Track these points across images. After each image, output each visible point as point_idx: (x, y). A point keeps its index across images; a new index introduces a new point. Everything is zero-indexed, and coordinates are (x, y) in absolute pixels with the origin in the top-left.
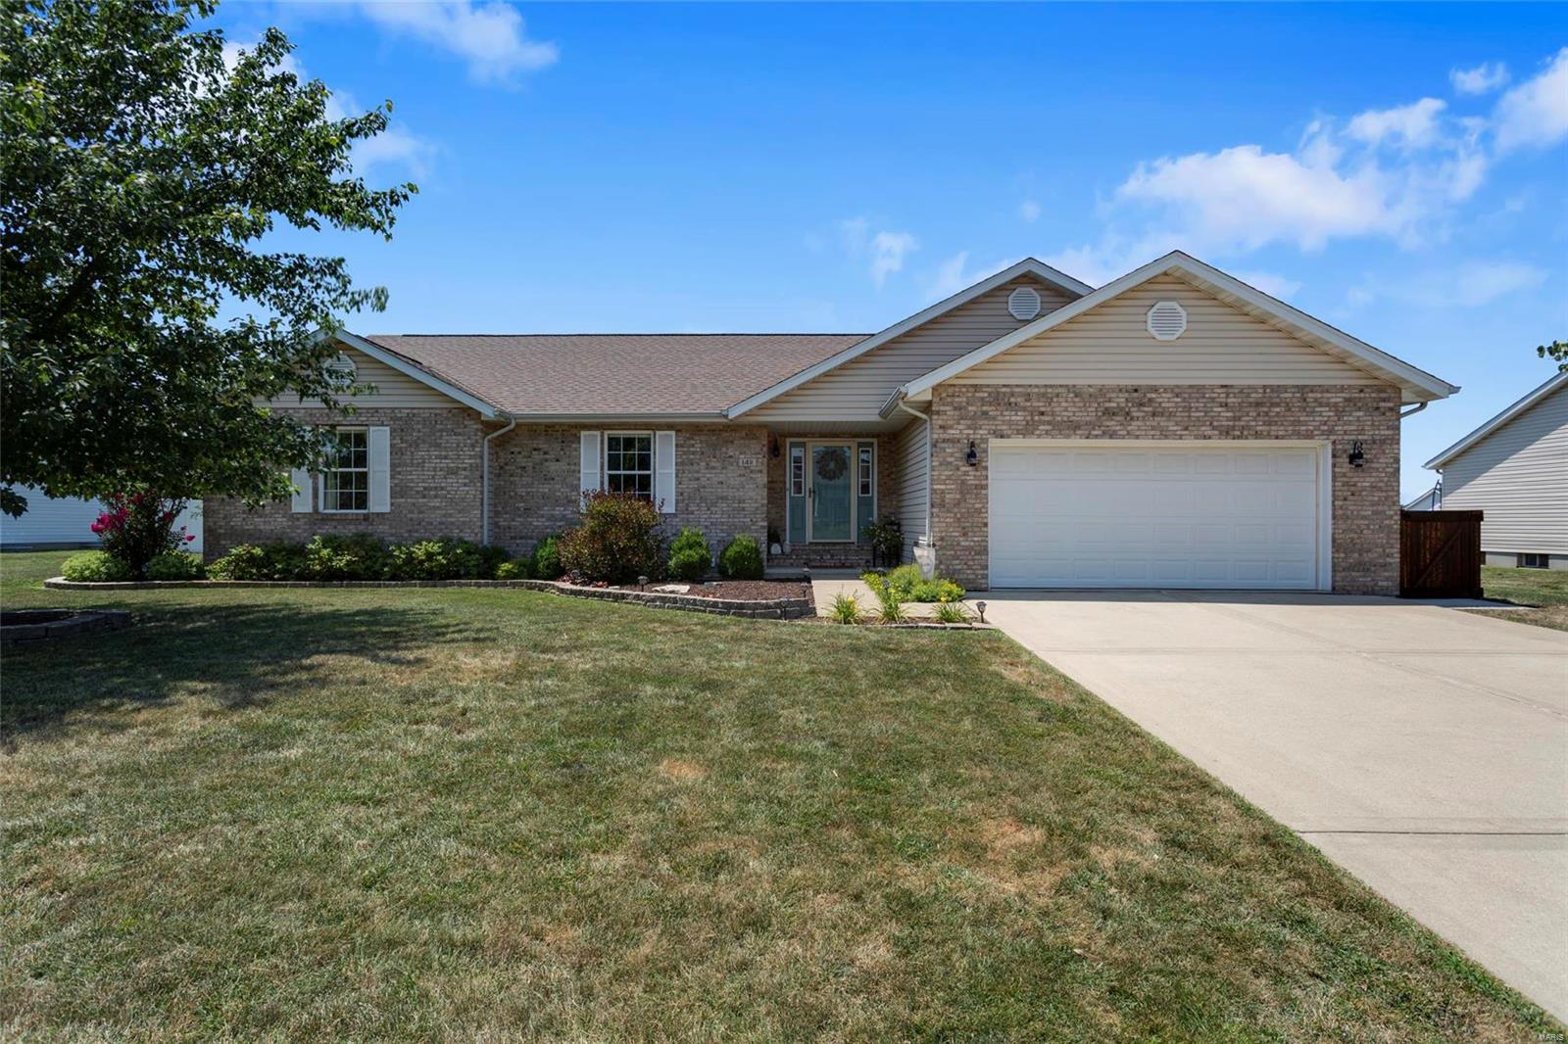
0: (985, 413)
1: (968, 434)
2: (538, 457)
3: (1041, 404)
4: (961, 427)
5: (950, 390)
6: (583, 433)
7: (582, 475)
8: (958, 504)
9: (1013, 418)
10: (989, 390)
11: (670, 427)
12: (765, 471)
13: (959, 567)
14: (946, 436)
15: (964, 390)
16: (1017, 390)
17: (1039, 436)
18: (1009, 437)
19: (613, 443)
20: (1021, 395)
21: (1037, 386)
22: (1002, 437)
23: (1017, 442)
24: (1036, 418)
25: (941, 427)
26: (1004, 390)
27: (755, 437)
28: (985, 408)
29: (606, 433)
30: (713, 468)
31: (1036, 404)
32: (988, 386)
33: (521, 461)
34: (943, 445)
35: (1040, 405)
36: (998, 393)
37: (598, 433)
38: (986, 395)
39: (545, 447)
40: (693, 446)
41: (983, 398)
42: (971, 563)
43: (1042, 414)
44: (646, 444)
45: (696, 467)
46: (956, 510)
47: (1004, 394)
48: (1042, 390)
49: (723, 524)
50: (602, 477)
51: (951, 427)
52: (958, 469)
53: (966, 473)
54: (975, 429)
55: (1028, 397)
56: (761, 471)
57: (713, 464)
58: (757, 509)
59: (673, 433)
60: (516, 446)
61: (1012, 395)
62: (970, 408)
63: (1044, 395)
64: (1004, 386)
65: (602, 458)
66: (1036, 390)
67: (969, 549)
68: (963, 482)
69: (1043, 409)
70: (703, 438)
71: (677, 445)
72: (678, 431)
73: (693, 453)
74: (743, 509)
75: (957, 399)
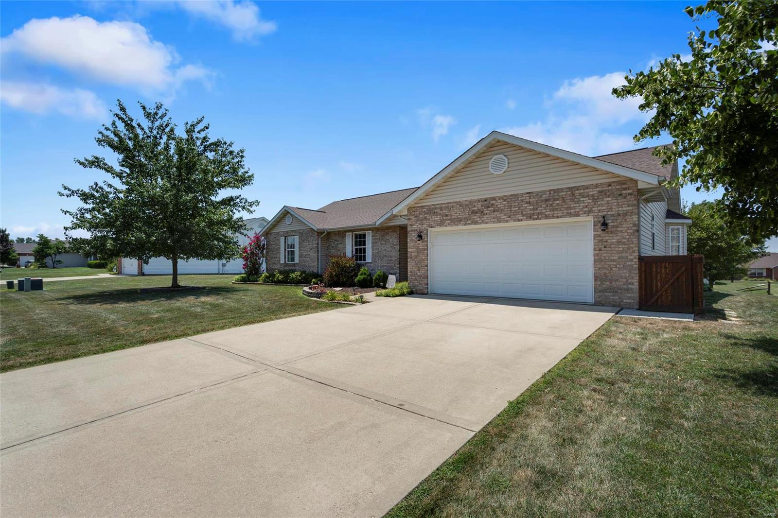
0: (426, 218)
1: (420, 227)
2: (336, 243)
3: (446, 211)
4: (417, 224)
5: (413, 209)
6: (347, 234)
7: (347, 249)
8: (416, 257)
9: (436, 219)
10: (427, 207)
11: (370, 229)
13: (417, 284)
14: (413, 229)
15: (418, 208)
16: (437, 206)
17: (446, 226)
18: (434, 227)
19: (356, 236)
20: (439, 208)
21: (445, 204)
22: (432, 227)
23: (438, 229)
24: (444, 218)
25: (411, 225)
26: (432, 207)
27: (396, 232)
28: (425, 216)
29: (354, 233)
30: (383, 244)
31: (444, 212)
32: (427, 206)
33: (333, 245)
34: (411, 232)
35: (445, 212)
36: (430, 208)
37: (351, 233)
38: (426, 210)
39: (338, 239)
40: (377, 236)
41: (425, 211)
42: (421, 282)
43: (447, 216)
44: (364, 235)
45: (377, 244)
46: (416, 260)
47: (433, 208)
48: (447, 205)
49: (385, 266)
50: (352, 249)
51: (414, 225)
52: (416, 242)
53: (419, 244)
54: (422, 225)
55: (441, 209)
56: (397, 245)
58: (396, 260)
59: (371, 232)
60: (332, 239)
61: (435, 209)
62: (420, 216)
63: (447, 207)
64: (433, 205)
65: (352, 242)
66: (444, 205)
67: (420, 276)
68: (418, 248)
69: (447, 214)
70: (380, 233)
71: (372, 236)
72: (372, 231)
73: (377, 239)
74: (392, 260)
75: (416, 213)
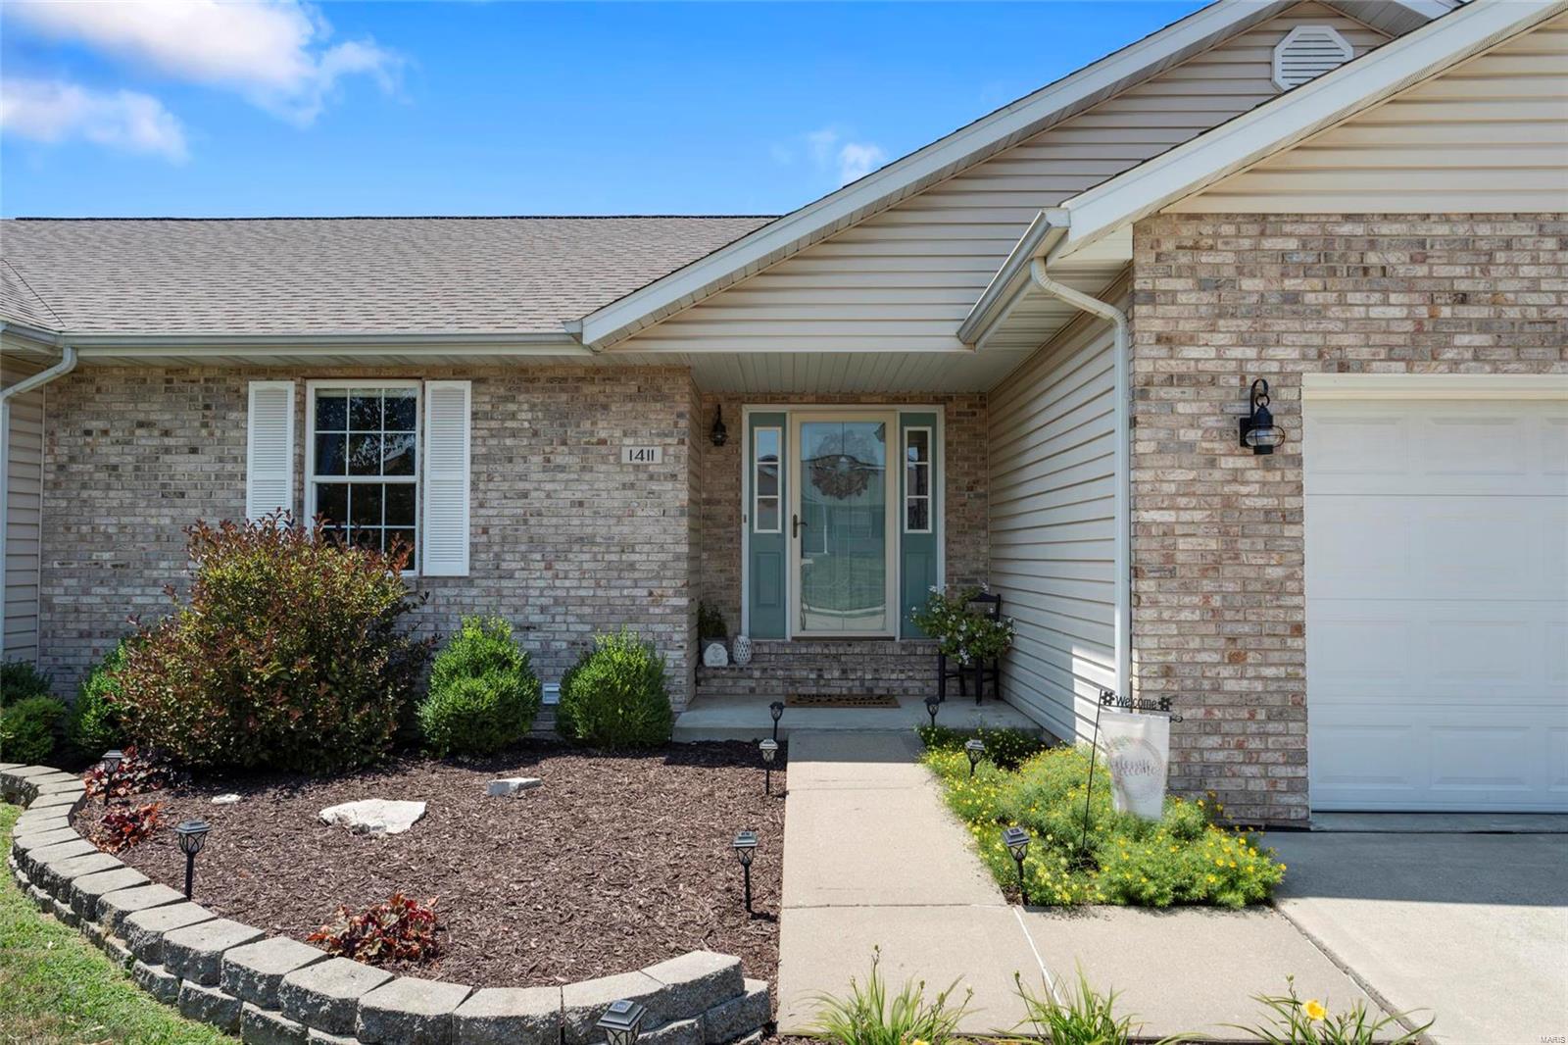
0: (1293, 298)
1: (1241, 361)
2: (146, 441)
3: (1459, 271)
4: (1219, 339)
5: (1188, 231)
6: (255, 387)
7: (249, 486)
8: (1213, 567)
9: (1375, 312)
10: (1303, 229)
11: (458, 370)
12: (683, 476)
13: (1220, 756)
14: (1176, 367)
15: (1228, 229)
16: (1385, 229)
17: (1454, 366)
18: (1363, 367)
19: (329, 409)
20: (1394, 242)
21: (1445, 218)
22: (1343, 367)
23: (1389, 383)
24: (1446, 312)
25: (1161, 339)
26: (1347, 229)
27: (659, 397)
28: (1290, 284)
29: (312, 387)
30: (562, 469)
31: (1442, 271)
32: (1300, 218)
33: (110, 453)
34: (1174, 392)
35: (1457, 273)
36: (1329, 239)
37: (289, 387)
38: (1292, 244)
39: (165, 418)
40: (513, 416)
41: (1284, 255)
42: (1254, 744)
43: (1463, 299)
44: (403, 414)
45: (519, 467)
46: (1208, 585)
47: (1348, 240)
48: (1462, 230)
49: (582, 601)
50: (300, 489)
51: (1191, 340)
52: (1212, 463)
53: (1237, 476)
54: (1263, 345)
55: (1420, 250)
56: (674, 476)
57: (559, 460)
58: (664, 565)
59: (466, 386)
60: (98, 416)
61: (1372, 244)
62: (1247, 284)
63: (1467, 244)
64: (1348, 217)
65: (300, 443)
66: (1443, 230)
67: (1248, 702)
68: (1228, 503)
69: (1462, 286)
70: (538, 398)
71: (475, 416)
72: (478, 381)
73: (514, 434)
74: (632, 566)
75: (1206, 258)
